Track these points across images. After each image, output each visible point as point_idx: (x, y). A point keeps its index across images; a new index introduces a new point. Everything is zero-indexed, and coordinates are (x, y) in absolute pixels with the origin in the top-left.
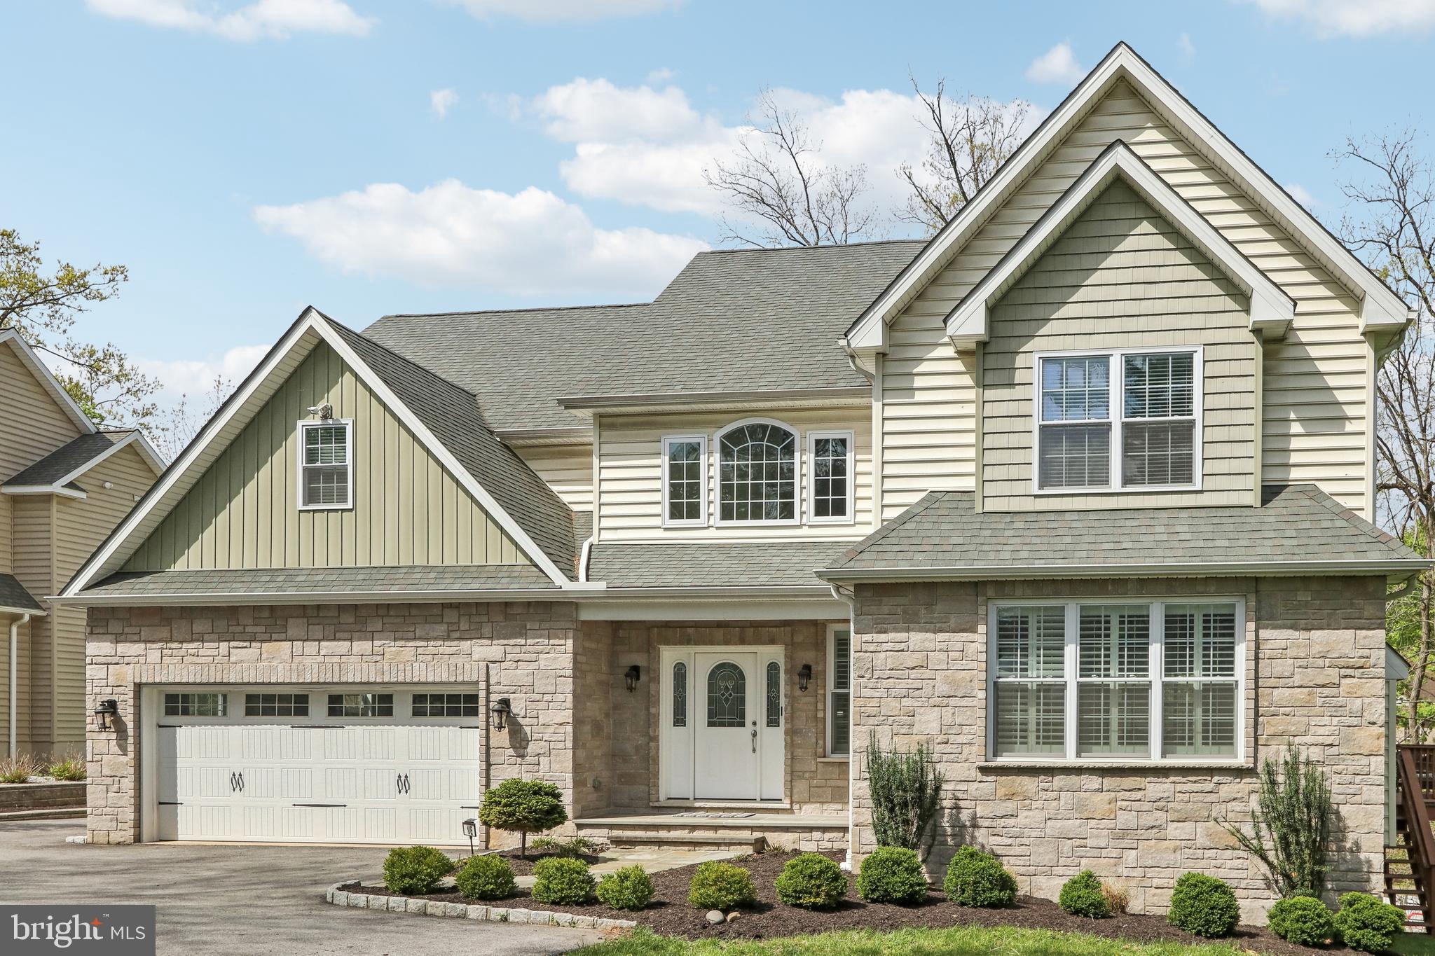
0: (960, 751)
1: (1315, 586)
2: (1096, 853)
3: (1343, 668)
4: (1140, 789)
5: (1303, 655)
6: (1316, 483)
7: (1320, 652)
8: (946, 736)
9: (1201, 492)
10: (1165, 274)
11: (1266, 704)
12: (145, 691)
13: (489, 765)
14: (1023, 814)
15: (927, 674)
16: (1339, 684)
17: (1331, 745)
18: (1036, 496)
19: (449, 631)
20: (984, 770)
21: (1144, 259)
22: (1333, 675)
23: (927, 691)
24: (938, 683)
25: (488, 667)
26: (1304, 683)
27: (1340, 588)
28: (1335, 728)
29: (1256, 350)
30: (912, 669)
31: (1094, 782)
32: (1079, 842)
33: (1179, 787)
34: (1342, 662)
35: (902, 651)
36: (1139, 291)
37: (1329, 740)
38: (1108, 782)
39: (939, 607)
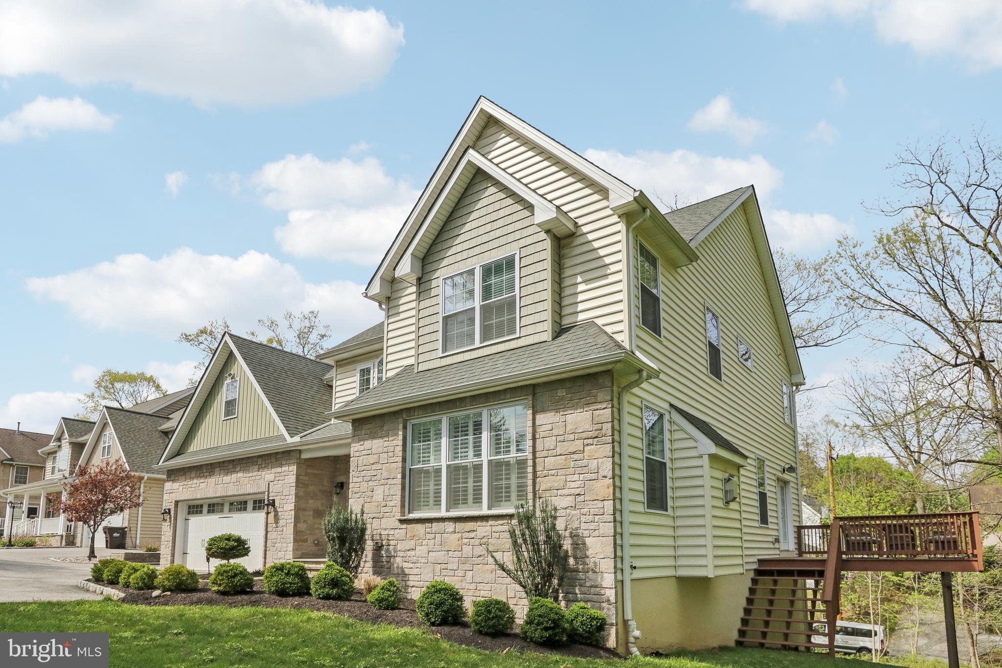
0: (391, 510)
1: (568, 385)
2: (452, 573)
3: (586, 439)
4: (474, 531)
5: (561, 433)
6: (594, 320)
7: (571, 430)
8: (385, 503)
9: (520, 338)
10: (502, 213)
11: (541, 469)
12: (179, 504)
13: (267, 532)
14: (418, 548)
15: (379, 466)
16: (584, 451)
17: (578, 495)
18: (441, 358)
19: (259, 469)
20: (402, 521)
21: (491, 209)
22: (579, 444)
23: (378, 477)
24: (383, 471)
25: (269, 484)
26: (563, 452)
27: (582, 384)
28: (582, 482)
29: (548, 244)
30: (373, 464)
31: (450, 526)
32: (444, 566)
33: (494, 529)
34: (584, 435)
35: (369, 454)
36: (488, 228)
37: (577, 491)
38: (460, 526)
39: (385, 428)
